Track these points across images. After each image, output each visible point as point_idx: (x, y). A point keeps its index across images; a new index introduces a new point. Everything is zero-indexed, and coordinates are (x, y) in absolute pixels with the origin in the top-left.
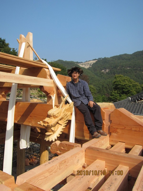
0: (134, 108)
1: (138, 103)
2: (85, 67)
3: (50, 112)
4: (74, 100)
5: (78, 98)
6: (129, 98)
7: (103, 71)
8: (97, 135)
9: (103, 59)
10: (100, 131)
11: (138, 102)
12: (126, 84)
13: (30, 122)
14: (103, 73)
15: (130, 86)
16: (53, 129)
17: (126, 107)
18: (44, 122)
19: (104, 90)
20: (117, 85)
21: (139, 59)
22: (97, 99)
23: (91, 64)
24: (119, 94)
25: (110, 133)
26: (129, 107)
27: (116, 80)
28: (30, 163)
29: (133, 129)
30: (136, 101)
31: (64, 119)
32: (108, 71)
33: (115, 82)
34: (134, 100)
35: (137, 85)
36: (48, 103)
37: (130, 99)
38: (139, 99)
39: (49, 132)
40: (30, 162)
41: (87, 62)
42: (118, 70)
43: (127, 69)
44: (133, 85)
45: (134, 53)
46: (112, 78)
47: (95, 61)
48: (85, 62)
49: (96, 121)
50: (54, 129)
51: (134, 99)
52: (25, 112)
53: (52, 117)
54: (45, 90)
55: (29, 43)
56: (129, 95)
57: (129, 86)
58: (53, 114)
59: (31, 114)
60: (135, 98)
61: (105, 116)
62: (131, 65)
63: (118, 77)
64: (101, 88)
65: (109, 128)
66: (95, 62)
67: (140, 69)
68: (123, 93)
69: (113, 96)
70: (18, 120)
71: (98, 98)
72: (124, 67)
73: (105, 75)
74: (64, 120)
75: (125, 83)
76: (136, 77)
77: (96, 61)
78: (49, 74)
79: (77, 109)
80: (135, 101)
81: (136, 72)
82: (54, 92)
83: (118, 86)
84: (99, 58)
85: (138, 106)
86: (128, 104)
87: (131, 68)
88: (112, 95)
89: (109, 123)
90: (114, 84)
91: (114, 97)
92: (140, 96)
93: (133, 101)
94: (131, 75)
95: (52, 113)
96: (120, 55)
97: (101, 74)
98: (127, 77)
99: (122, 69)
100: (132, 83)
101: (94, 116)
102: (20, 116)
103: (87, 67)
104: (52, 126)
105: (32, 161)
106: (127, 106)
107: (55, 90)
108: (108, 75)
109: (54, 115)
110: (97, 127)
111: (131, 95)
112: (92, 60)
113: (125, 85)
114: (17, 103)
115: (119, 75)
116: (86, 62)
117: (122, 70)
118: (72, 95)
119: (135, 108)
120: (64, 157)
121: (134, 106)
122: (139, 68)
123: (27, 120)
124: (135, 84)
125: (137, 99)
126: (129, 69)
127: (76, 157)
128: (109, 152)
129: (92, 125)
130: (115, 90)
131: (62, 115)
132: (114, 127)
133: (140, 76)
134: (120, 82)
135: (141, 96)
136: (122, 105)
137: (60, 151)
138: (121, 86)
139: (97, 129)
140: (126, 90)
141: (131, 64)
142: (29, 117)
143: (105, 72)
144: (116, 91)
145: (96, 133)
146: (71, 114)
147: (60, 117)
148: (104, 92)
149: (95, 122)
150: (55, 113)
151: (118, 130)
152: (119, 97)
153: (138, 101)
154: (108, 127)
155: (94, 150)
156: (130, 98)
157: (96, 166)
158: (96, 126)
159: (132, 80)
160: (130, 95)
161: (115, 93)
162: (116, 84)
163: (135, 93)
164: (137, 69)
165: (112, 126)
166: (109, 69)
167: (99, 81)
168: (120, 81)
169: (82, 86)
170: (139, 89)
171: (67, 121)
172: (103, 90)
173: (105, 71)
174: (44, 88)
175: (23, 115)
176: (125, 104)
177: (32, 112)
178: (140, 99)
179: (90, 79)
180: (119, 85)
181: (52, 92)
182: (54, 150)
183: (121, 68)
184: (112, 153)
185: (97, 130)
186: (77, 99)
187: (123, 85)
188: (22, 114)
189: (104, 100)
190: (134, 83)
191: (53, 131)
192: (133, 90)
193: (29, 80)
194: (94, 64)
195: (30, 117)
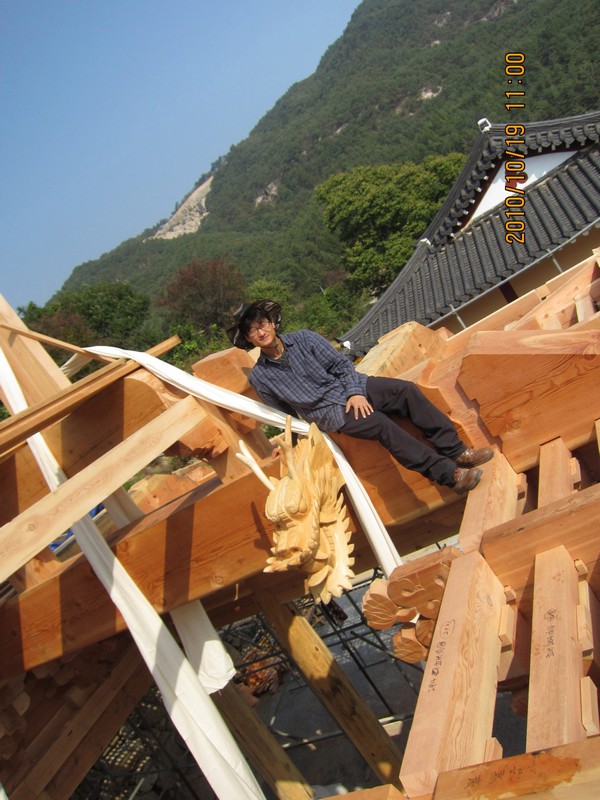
0: (462, 265)
1: (464, 240)
2: (187, 232)
3: (273, 509)
4: (312, 415)
5: (321, 400)
6: (425, 243)
7: (259, 200)
8: (468, 478)
9: (229, 158)
10: (463, 458)
11: (462, 235)
12: (374, 197)
13: (207, 580)
14: (263, 208)
15: (391, 195)
16: (320, 555)
17: (433, 278)
18: (282, 555)
19: (311, 265)
20: (345, 221)
21: (353, 73)
22: (313, 316)
23: (199, 205)
24: (373, 245)
25: (497, 440)
26: (442, 273)
27: (330, 207)
28: (255, 694)
29: (558, 381)
30: (452, 235)
31: (328, 501)
32: (275, 188)
33: (332, 217)
34: (441, 237)
35: (412, 174)
36: (226, 481)
37: (428, 242)
38: (459, 224)
39: (315, 573)
40: (252, 688)
41: (183, 208)
42: (309, 160)
43: (337, 136)
44: (398, 183)
45: (321, 62)
46: (308, 204)
47: (206, 187)
48: (173, 213)
49: (429, 434)
50: (325, 552)
51: (439, 233)
52: (166, 558)
53: (289, 521)
54: (193, 449)
55: (6, 325)
56: (410, 227)
57: (385, 196)
58: (288, 509)
59: (193, 551)
60: (442, 229)
61: (446, 398)
62: (340, 115)
63: (328, 192)
64: (296, 265)
65: (482, 424)
66: (209, 190)
67: (380, 107)
68: (384, 231)
69: (360, 269)
70: (162, 601)
71: (314, 312)
72: (323, 137)
73: (277, 209)
74: (331, 504)
75: (369, 196)
76: (383, 143)
77: (212, 182)
78: (160, 383)
79: (343, 438)
80: (450, 238)
81: (374, 128)
82: (224, 432)
83: (353, 222)
84: (215, 165)
85: (469, 247)
86: (431, 265)
87: (347, 122)
88: (352, 270)
89: (473, 412)
90: (333, 226)
91: (364, 271)
92: (453, 210)
93: (443, 245)
94: (363, 147)
95: (284, 510)
96: (278, 103)
97: (260, 219)
98: (359, 171)
99: (320, 148)
100: (390, 179)
101: (412, 423)
102: (161, 584)
103: (193, 226)
104: (315, 549)
105: (257, 679)
106: (433, 274)
107: (219, 423)
108: (286, 205)
109: (293, 510)
110: (448, 452)
111: (414, 224)
112: (193, 186)
113: (371, 201)
114: (118, 548)
115: (329, 181)
116: (177, 209)
117: (320, 153)
118: (296, 403)
119: (464, 262)
120: (452, 625)
121: (457, 259)
122: (373, 103)
123: (193, 578)
124: (400, 175)
125: (451, 229)
126: (343, 133)
127: (478, 597)
128: (557, 511)
129: (429, 458)
130: (351, 242)
131: (315, 491)
132: (497, 413)
133: (398, 131)
134: (350, 203)
135: (457, 210)
136: (415, 284)
137: (404, 608)
138: (362, 216)
139: (451, 458)
140: (388, 216)
141: (335, 109)
142: (193, 565)
143: (270, 198)
144: (357, 243)
145: (462, 472)
146: (335, 465)
147: (316, 503)
148: (315, 273)
149: (432, 440)
150: (294, 503)
151: (516, 415)
152: (381, 257)
153: (459, 234)
154: (476, 425)
155: (508, 535)
156: (425, 239)
157: (554, 578)
158: (440, 450)
159: (383, 168)
160: (410, 224)
161: (359, 252)
162: (340, 221)
163: (423, 208)
164: (371, 115)
165: (487, 416)
166: (272, 179)
167: (271, 244)
168: (346, 200)
169: (305, 352)
170: (426, 182)
171: (338, 497)
172: (305, 268)
173: (267, 194)
174: (185, 447)
175: (168, 575)
176: (423, 274)
177: (194, 544)
178: (460, 219)
179: (235, 259)
180: (350, 215)
181: (217, 437)
182: (381, 616)
183: (312, 148)
184: (567, 510)
185: (453, 458)
186: (322, 404)
187: (365, 206)
188: (161, 572)
189: (337, 302)
190: (397, 174)
191: (325, 561)
192: (411, 199)
193: (127, 460)
194: (211, 198)
195: (196, 565)
